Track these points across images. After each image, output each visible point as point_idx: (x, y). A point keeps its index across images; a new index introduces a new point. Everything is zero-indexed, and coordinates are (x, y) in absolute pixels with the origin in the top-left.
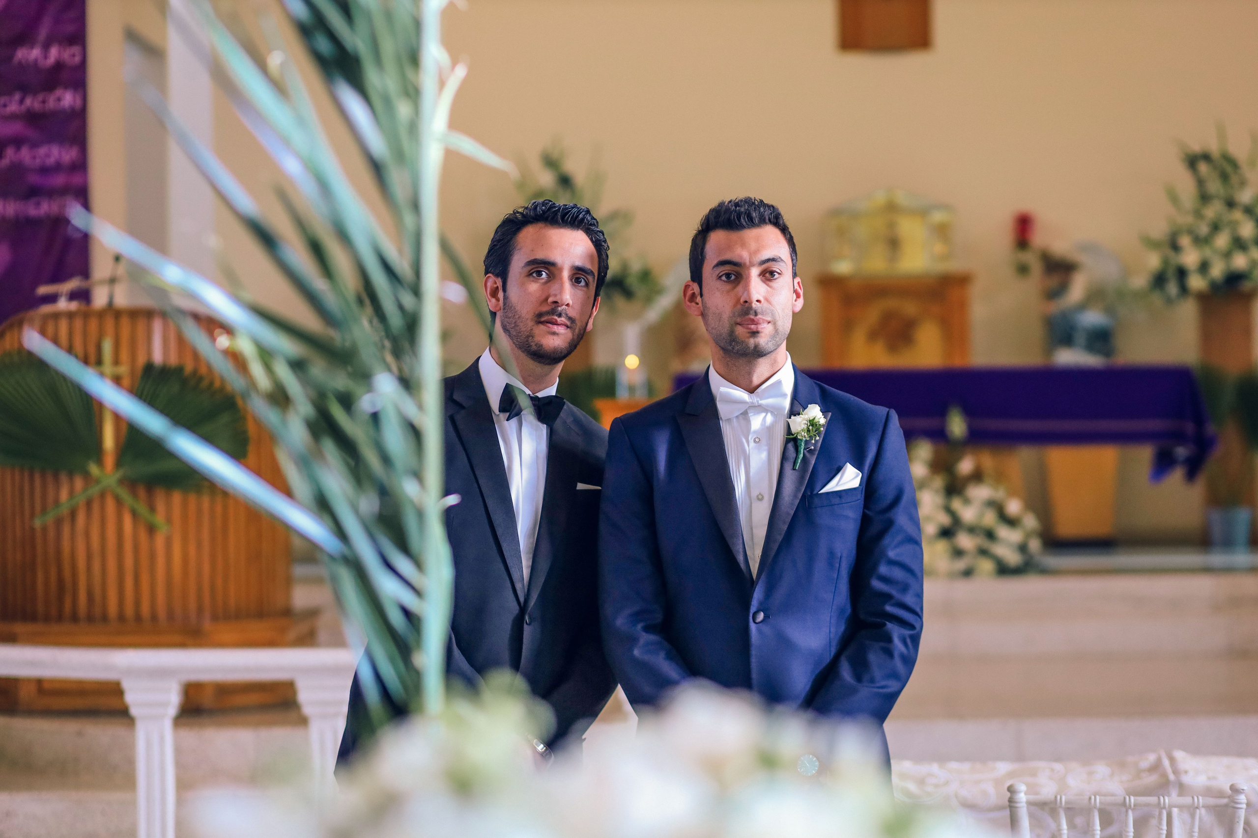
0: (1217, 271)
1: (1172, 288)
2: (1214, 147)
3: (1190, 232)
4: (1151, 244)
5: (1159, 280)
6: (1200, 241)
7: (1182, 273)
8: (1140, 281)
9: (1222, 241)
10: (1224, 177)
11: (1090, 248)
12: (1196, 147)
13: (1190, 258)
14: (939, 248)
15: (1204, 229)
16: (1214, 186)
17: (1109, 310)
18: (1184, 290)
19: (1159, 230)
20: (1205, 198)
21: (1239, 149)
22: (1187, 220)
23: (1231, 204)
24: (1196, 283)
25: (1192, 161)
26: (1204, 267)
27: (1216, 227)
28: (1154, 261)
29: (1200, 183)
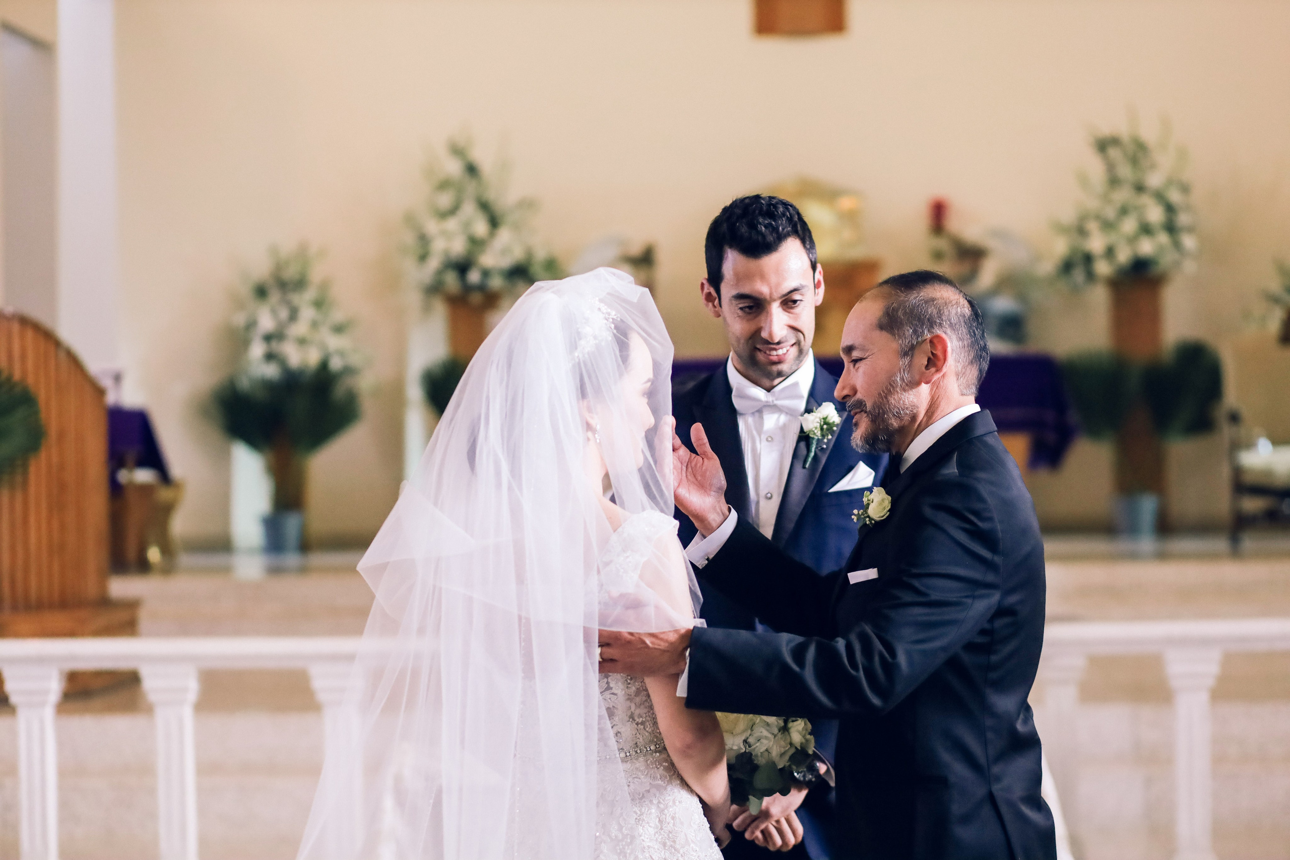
0: (1124, 256)
1: (1079, 275)
2: (1122, 129)
3: (1098, 217)
4: (1060, 229)
5: (1067, 267)
6: (1108, 226)
7: (1088, 259)
8: (1047, 267)
9: (1129, 225)
10: (1134, 161)
11: (1000, 234)
12: (1106, 130)
13: (1096, 244)
14: (847, 234)
15: (1110, 213)
16: (1125, 171)
17: (1022, 297)
18: (1090, 276)
19: (1068, 216)
20: (1114, 181)
21: (1149, 134)
22: (1092, 204)
23: (1140, 188)
24: (1103, 268)
25: (1103, 145)
26: (1110, 252)
27: (1124, 211)
28: (1060, 248)
29: (1111, 167)
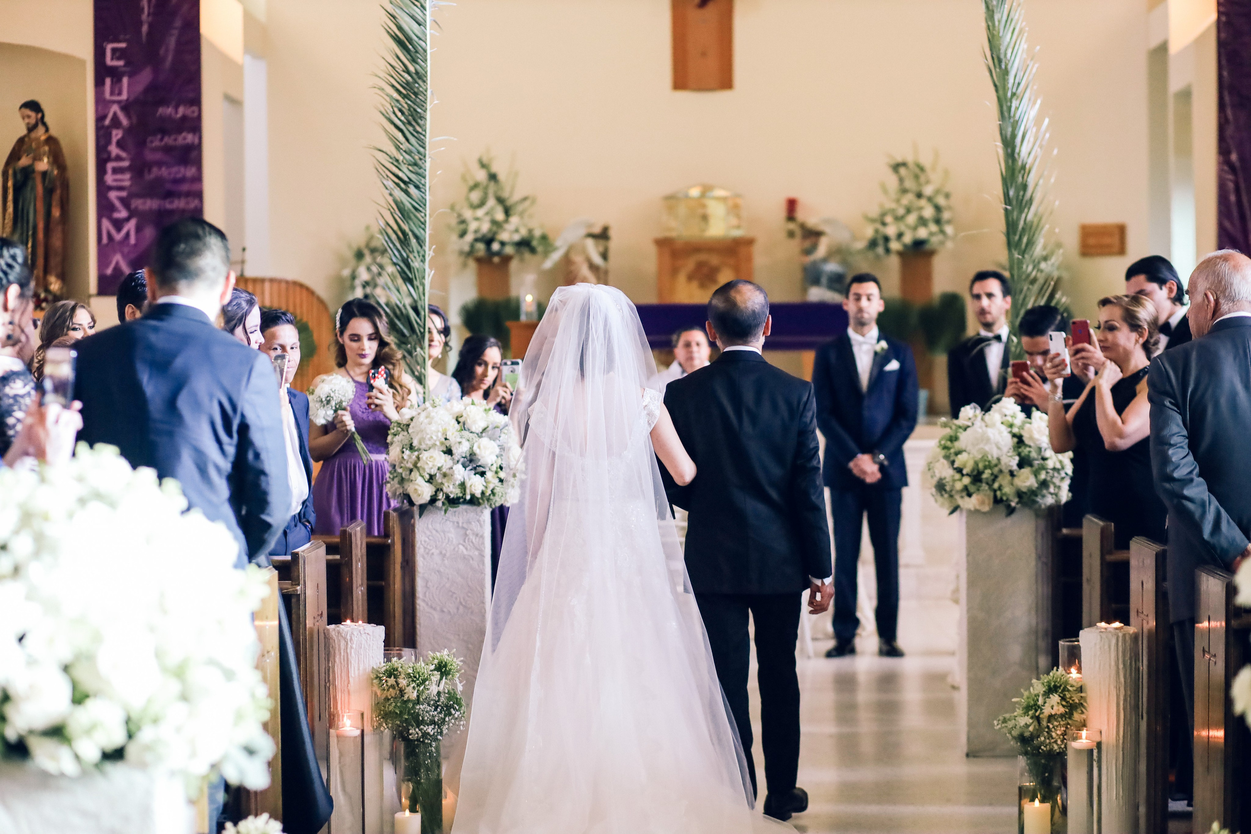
0: (908, 239)
1: (880, 250)
2: (910, 159)
3: (892, 211)
4: (869, 220)
5: (873, 244)
6: (898, 219)
7: (887, 239)
8: (860, 245)
9: (912, 219)
10: (917, 177)
11: (831, 222)
12: (899, 159)
13: (891, 231)
14: (734, 221)
15: (901, 211)
16: (909, 184)
17: (844, 262)
18: (888, 251)
19: (874, 212)
20: (904, 191)
21: (926, 160)
22: (890, 205)
23: (919, 195)
24: (895, 246)
25: (897, 167)
26: (900, 236)
27: (909, 211)
28: (869, 232)
29: (901, 180)
